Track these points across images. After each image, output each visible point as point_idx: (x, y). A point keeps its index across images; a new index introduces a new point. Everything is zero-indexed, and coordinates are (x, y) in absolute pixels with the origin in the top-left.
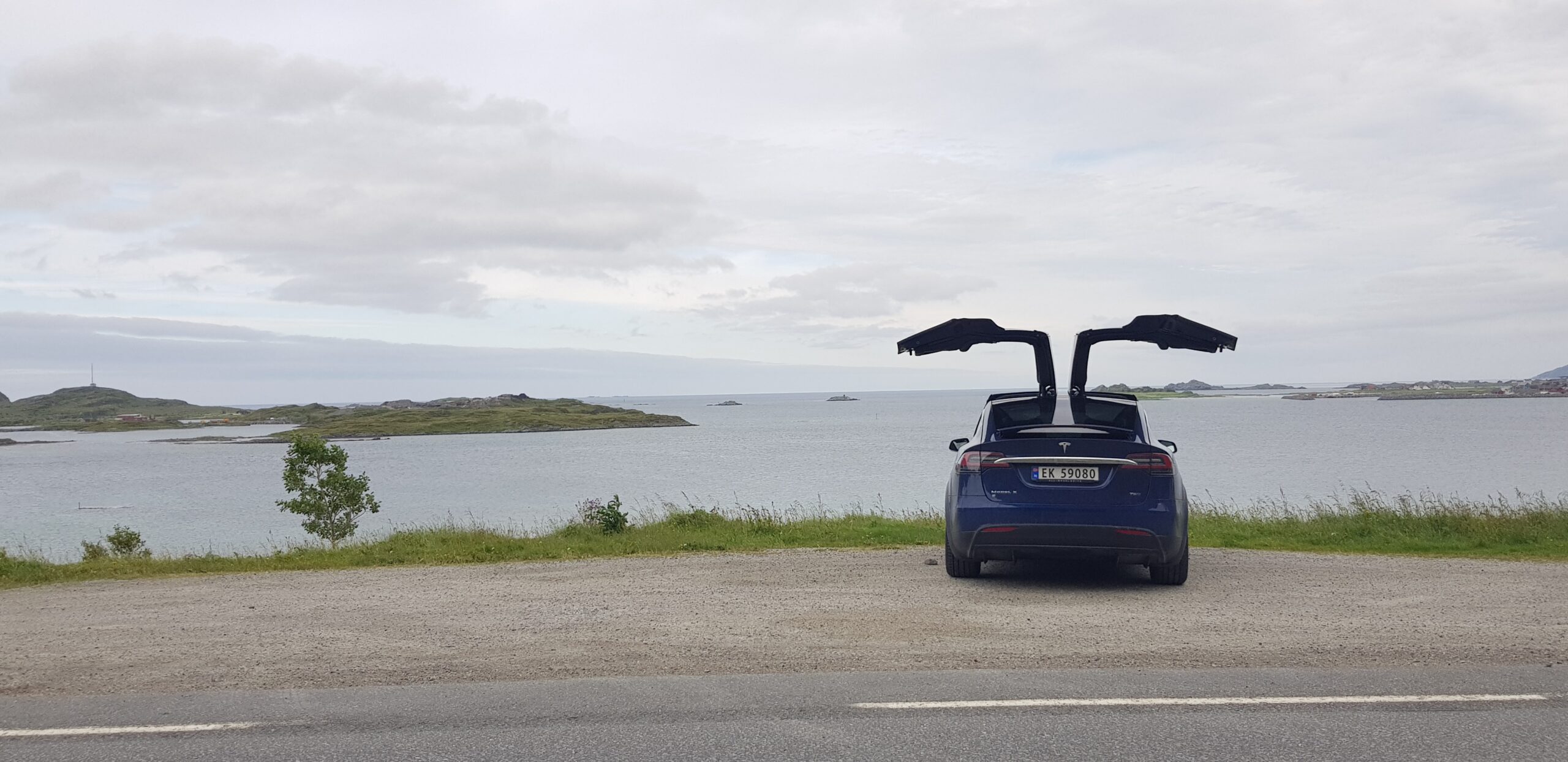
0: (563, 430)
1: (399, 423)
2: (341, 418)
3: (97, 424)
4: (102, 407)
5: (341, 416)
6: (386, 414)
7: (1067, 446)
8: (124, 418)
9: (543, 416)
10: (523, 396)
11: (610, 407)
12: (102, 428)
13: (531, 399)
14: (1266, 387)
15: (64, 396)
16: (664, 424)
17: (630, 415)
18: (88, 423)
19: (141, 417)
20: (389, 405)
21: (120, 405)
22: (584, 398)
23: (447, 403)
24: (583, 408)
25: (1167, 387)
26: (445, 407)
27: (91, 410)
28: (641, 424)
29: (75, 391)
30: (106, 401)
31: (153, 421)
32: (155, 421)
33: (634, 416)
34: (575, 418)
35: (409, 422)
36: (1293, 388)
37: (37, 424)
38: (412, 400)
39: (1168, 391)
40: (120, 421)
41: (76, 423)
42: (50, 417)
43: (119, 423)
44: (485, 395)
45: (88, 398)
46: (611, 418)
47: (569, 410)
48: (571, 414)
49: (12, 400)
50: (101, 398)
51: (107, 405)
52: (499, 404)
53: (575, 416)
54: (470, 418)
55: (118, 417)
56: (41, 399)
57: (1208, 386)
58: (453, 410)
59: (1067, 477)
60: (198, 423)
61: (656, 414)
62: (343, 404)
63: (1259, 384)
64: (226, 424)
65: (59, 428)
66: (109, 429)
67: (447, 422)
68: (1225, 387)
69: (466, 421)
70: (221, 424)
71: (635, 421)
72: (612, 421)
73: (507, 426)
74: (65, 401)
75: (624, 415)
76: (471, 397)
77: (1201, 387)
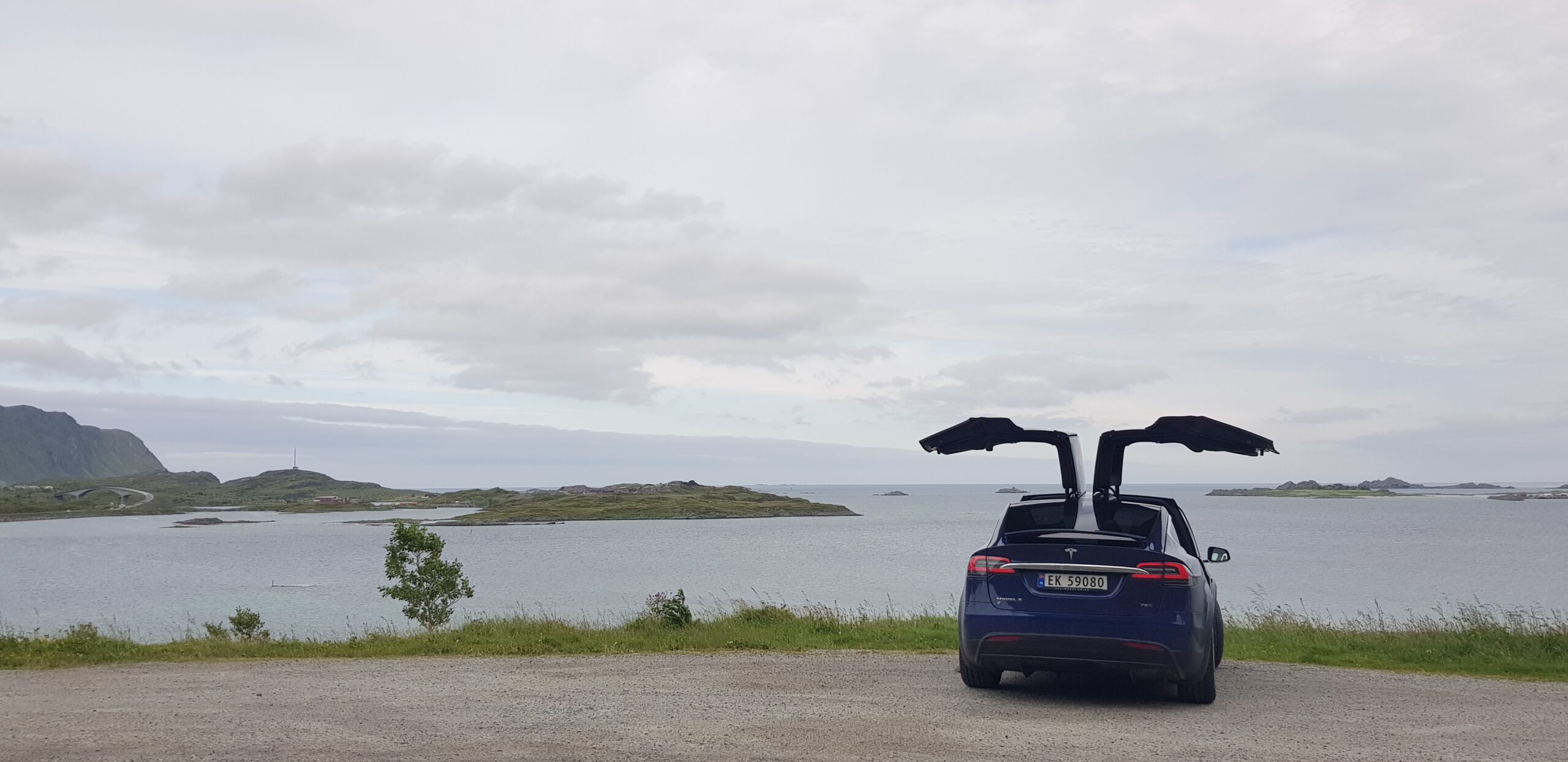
0: (729, 518)
1: (573, 508)
2: (520, 502)
3: (298, 505)
4: (303, 489)
5: (520, 500)
6: (564, 499)
7: (1074, 552)
8: (322, 500)
9: (710, 504)
10: (692, 483)
11: (777, 495)
12: (301, 509)
13: (700, 486)
14: (1470, 486)
15: (269, 478)
16: (828, 513)
17: (794, 503)
18: (289, 504)
19: (337, 499)
20: (565, 491)
21: (319, 488)
22: (752, 486)
23: (621, 489)
24: (749, 496)
25: (1361, 484)
26: (618, 493)
27: (292, 492)
28: (805, 513)
29: (278, 474)
30: (307, 484)
31: (348, 502)
32: (350, 503)
33: (799, 504)
34: (742, 505)
35: (583, 507)
36: (1501, 488)
37: (243, 505)
38: (587, 486)
39: (1363, 489)
40: (317, 502)
41: (278, 504)
42: (255, 498)
43: (317, 504)
44: (656, 482)
45: (290, 481)
46: (776, 507)
47: (736, 498)
48: (738, 502)
49: (222, 482)
50: (302, 481)
51: (306, 488)
52: (669, 490)
53: (741, 504)
54: (641, 504)
55: (317, 499)
56: (248, 481)
57: (1406, 484)
58: (625, 496)
59: (1074, 586)
60: (389, 506)
61: (821, 503)
62: (524, 488)
63: (1464, 482)
64: (414, 506)
65: (262, 508)
66: (307, 511)
67: (619, 507)
68: (1425, 486)
69: (638, 507)
70: (410, 507)
71: (800, 509)
72: (778, 510)
73: (675, 513)
74: (270, 483)
75: (789, 504)
76: (643, 483)
77: (1399, 485)
